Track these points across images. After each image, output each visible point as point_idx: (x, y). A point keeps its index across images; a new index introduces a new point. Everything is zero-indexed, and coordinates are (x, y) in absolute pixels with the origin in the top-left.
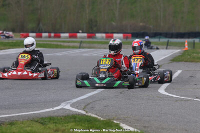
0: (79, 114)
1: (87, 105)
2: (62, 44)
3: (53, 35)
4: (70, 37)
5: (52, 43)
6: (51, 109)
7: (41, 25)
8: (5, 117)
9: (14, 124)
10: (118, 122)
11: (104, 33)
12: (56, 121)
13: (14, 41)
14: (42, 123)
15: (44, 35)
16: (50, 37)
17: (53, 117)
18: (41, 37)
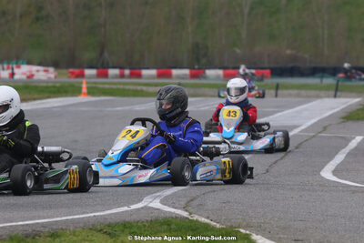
0: (177, 217)
1: (192, 200)
2: (144, 88)
3: (127, 72)
4: (159, 76)
5: (127, 87)
6: (126, 208)
7: (106, 55)
8: (43, 223)
9: (59, 236)
10: (248, 232)
11: (220, 68)
12: (135, 230)
13: (58, 85)
14: (109, 234)
15: (113, 72)
16: (122, 76)
17: (129, 223)
18: (106, 75)
